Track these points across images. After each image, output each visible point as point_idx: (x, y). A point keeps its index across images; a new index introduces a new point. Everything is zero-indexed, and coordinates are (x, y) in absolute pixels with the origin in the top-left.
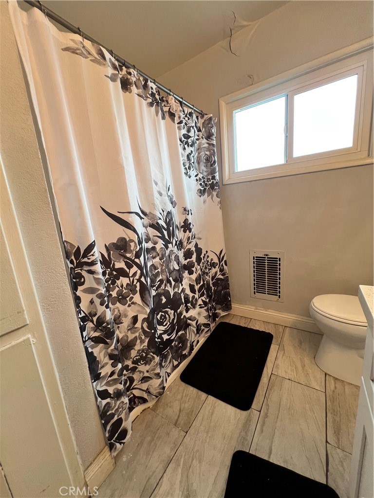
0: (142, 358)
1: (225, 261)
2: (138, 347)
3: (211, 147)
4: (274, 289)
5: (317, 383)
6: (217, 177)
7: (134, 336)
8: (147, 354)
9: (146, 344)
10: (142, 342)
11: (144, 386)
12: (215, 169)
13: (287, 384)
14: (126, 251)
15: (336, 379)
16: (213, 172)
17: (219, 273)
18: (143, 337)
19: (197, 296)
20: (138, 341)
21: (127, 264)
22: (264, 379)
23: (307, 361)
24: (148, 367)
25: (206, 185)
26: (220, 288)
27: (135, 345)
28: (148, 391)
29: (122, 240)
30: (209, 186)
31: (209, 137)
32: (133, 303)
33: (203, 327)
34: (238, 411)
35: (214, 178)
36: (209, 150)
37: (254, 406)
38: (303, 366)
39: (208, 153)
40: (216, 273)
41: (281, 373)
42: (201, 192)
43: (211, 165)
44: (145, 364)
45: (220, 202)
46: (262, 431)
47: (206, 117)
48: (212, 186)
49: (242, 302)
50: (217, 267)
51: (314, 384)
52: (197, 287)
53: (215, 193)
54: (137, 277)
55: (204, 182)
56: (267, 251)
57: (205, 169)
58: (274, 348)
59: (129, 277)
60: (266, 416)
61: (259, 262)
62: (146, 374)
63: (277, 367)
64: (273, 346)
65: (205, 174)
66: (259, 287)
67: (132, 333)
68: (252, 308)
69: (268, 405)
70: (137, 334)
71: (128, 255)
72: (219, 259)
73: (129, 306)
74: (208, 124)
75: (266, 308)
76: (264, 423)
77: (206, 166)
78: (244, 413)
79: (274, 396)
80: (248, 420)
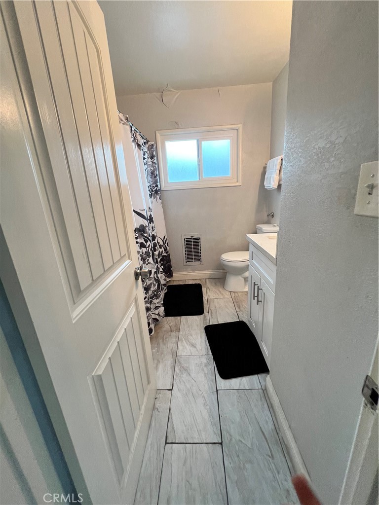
0: (155, 295)
1: (167, 244)
2: (152, 289)
3: (154, 165)
4: (198, 258)
5: (227, 295)
6: (159, 186)
7: (150, 282)
8: (157, 293)
9: (156, 287)
10: (154, 286)
11: (157, 312)
12: (157, 180)
13: (215, 300)
14: (144, 232)
15: (234, 292)
16: (156, 182)
17: (164, 252)
18: (155, 283)
19: (159, 266)
21: (145, 240)
22: (205, 302)
23: (221, 290)
24: (158, 300)
25: (152, 190)
26: (165, 262)
27: (151, 288)
28: (158, 315)
29: (142, 226)
30: (155, 191)
31: (152, 157)
32: (149, 263)
33: (163, 287)
34: (199, 316)
35: (157, 186)
36: (153, 167)
37: (205, 312)
38: (220, 292)
39: (152, 168)
40: (162, 252)
41: (212, 297)
42: (151, 196)
43: (155, 177)
44: (157, 299)
45: (162, 203)
46: (212, 318)
47: (149, 143)
48: (156, 192)
49: (179, 270)
50: (163, 248)
51: (226, 296)
52: (159, 260)
53: (158, 197)
54: (150, 248)
55: (151, 188)
56: (192, 234)
57: (151, 180)
58: (204, 290)
59: (146, 248)
60: (212, 313)
61: (188, 241)
62: (157, 305)
63: (209, 296)
64: (203, 289)
65: (151, 183)
66: (189, 258)
67: (149, 281)
68: (185, 273)
69: (210, 309)
70: (152, 281)
71: (145, 235)
72: (163, 242)
73: (147, 265)
74: (152, 148)
75: (194, 270)
76: (212, 315)
77: (151, 178)
78: (202, 316)
79: (212, 306)
80: (205, 318)
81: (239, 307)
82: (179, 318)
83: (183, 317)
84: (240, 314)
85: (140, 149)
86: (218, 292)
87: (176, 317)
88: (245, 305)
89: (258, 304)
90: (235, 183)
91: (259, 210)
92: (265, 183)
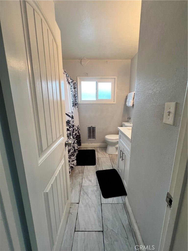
0: (72, 155)
1: (79, 129)
2: (71, 151)
3: (75, 92)
4: (94, 137)
6: (77, 102)
11: (73, 163)
12: (76, 99)
13: (102, 158)
14: (69, 124)
15: (111, 154)
16: (76, 100)
17: (77, 133)
18: (73, 148)
20: (72, 149)
21: (69, 127)
22: (97, 159)
24: (74, 157)
25: (74, 103)
26: (78, 138)
28: (73, 164)
29: (68, 120)
30: (75, 104)
31: (75, 88)
32: (70, 138)
34: (93, 166)
35: (76, 101)
36: (75, 93)
37: (96, 164)
38: (104, 154)
39: (74, 93)
41: (100, 157)
42: (73, 106)
43: (75, 97)
45: (78, 110)
46: (100, 167)
47: (74, 82)
48: (76, 104)
49: (84, 143)
50: (77, 131)
51: (107, 157)
53: (76, 107)
54: (72, 131)
55: (73, 103)
56: (92, 125)
57: (74, 99)
58: (96, 153)
59: (70, 131)
60: (100, 164)
61: (89, 129)
62: (73, 159)
63: (98, 156)
64: (96, 152)
65: (74, 100)
66: (90, 137)
67: (70, 147)
68: (87, 144)
69: (99, 163)
70: (71, 148)
74: (75, 84)
75: (91, 143)
76: (100, 166)
77: (74, 98)
78: (95, 166)
79: (100, 161)
81: (113, 162)
82: (83, 166)
83: (85, 166)
84: (114, 165)
85: (69, 84)
86: (103, 154)
87: (82, 166)
88: (116, 161)
89: (122, 161)
90: (113, 102)
91: (124, 116)
92: (127, 103)
